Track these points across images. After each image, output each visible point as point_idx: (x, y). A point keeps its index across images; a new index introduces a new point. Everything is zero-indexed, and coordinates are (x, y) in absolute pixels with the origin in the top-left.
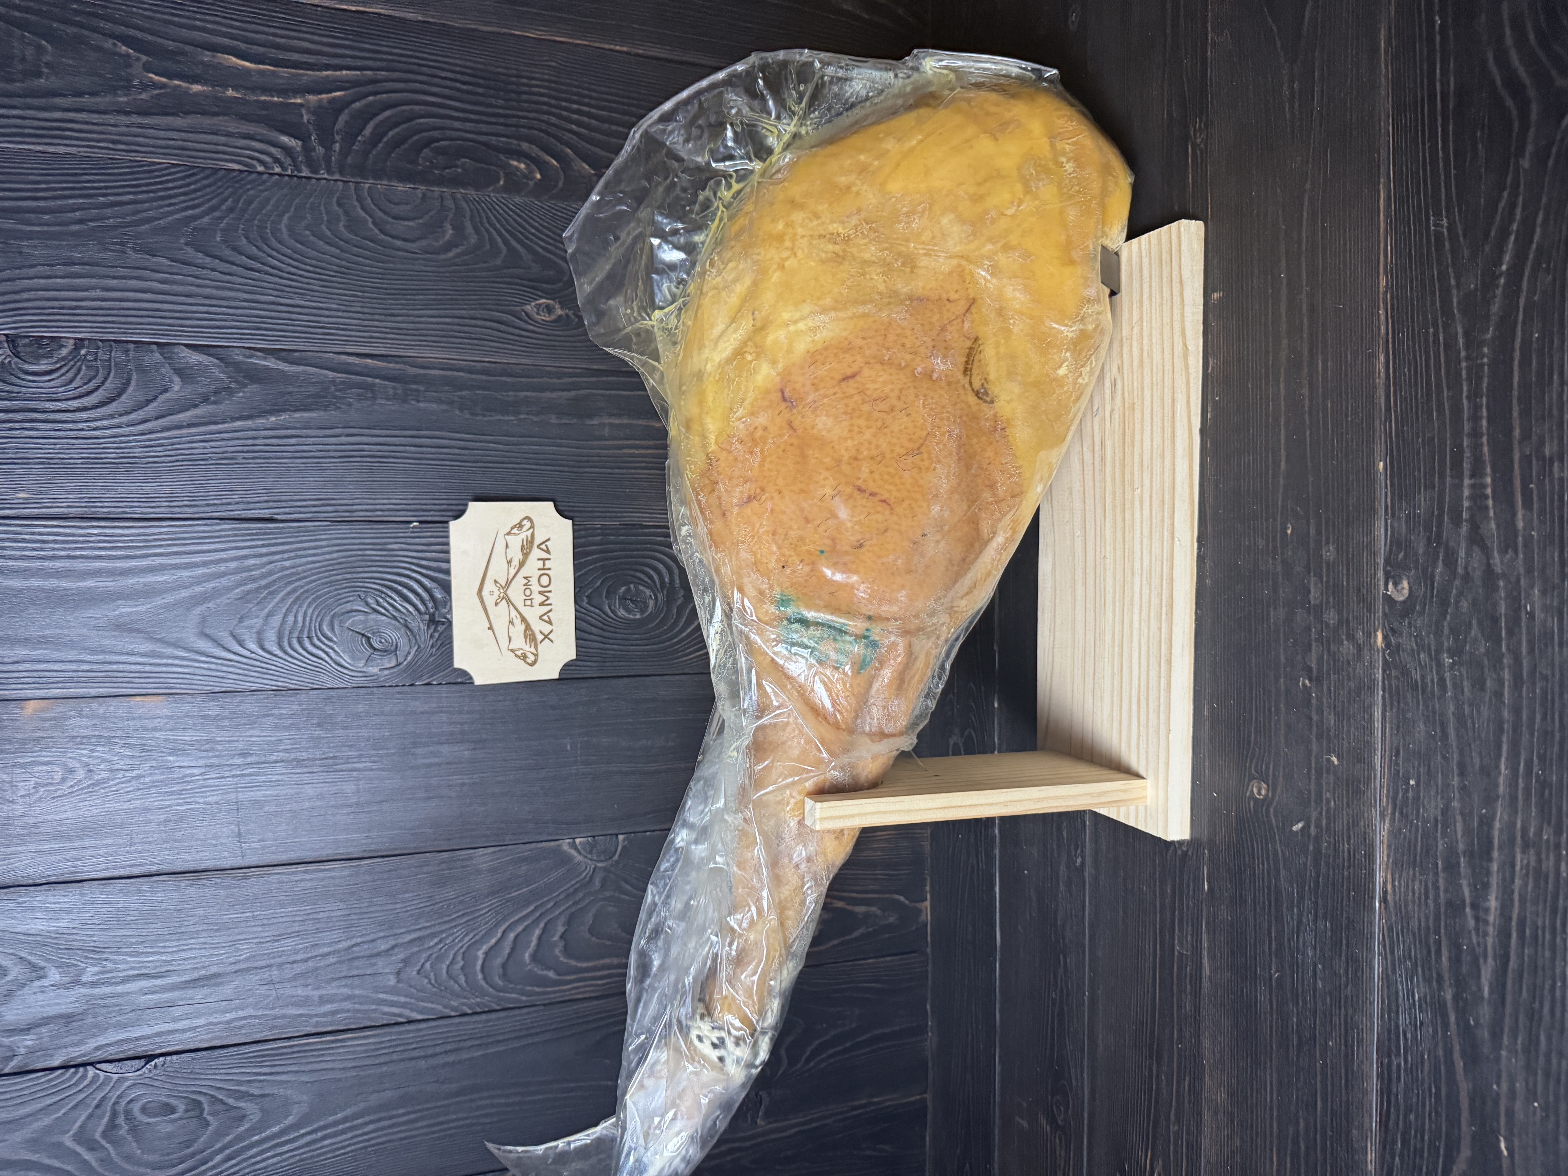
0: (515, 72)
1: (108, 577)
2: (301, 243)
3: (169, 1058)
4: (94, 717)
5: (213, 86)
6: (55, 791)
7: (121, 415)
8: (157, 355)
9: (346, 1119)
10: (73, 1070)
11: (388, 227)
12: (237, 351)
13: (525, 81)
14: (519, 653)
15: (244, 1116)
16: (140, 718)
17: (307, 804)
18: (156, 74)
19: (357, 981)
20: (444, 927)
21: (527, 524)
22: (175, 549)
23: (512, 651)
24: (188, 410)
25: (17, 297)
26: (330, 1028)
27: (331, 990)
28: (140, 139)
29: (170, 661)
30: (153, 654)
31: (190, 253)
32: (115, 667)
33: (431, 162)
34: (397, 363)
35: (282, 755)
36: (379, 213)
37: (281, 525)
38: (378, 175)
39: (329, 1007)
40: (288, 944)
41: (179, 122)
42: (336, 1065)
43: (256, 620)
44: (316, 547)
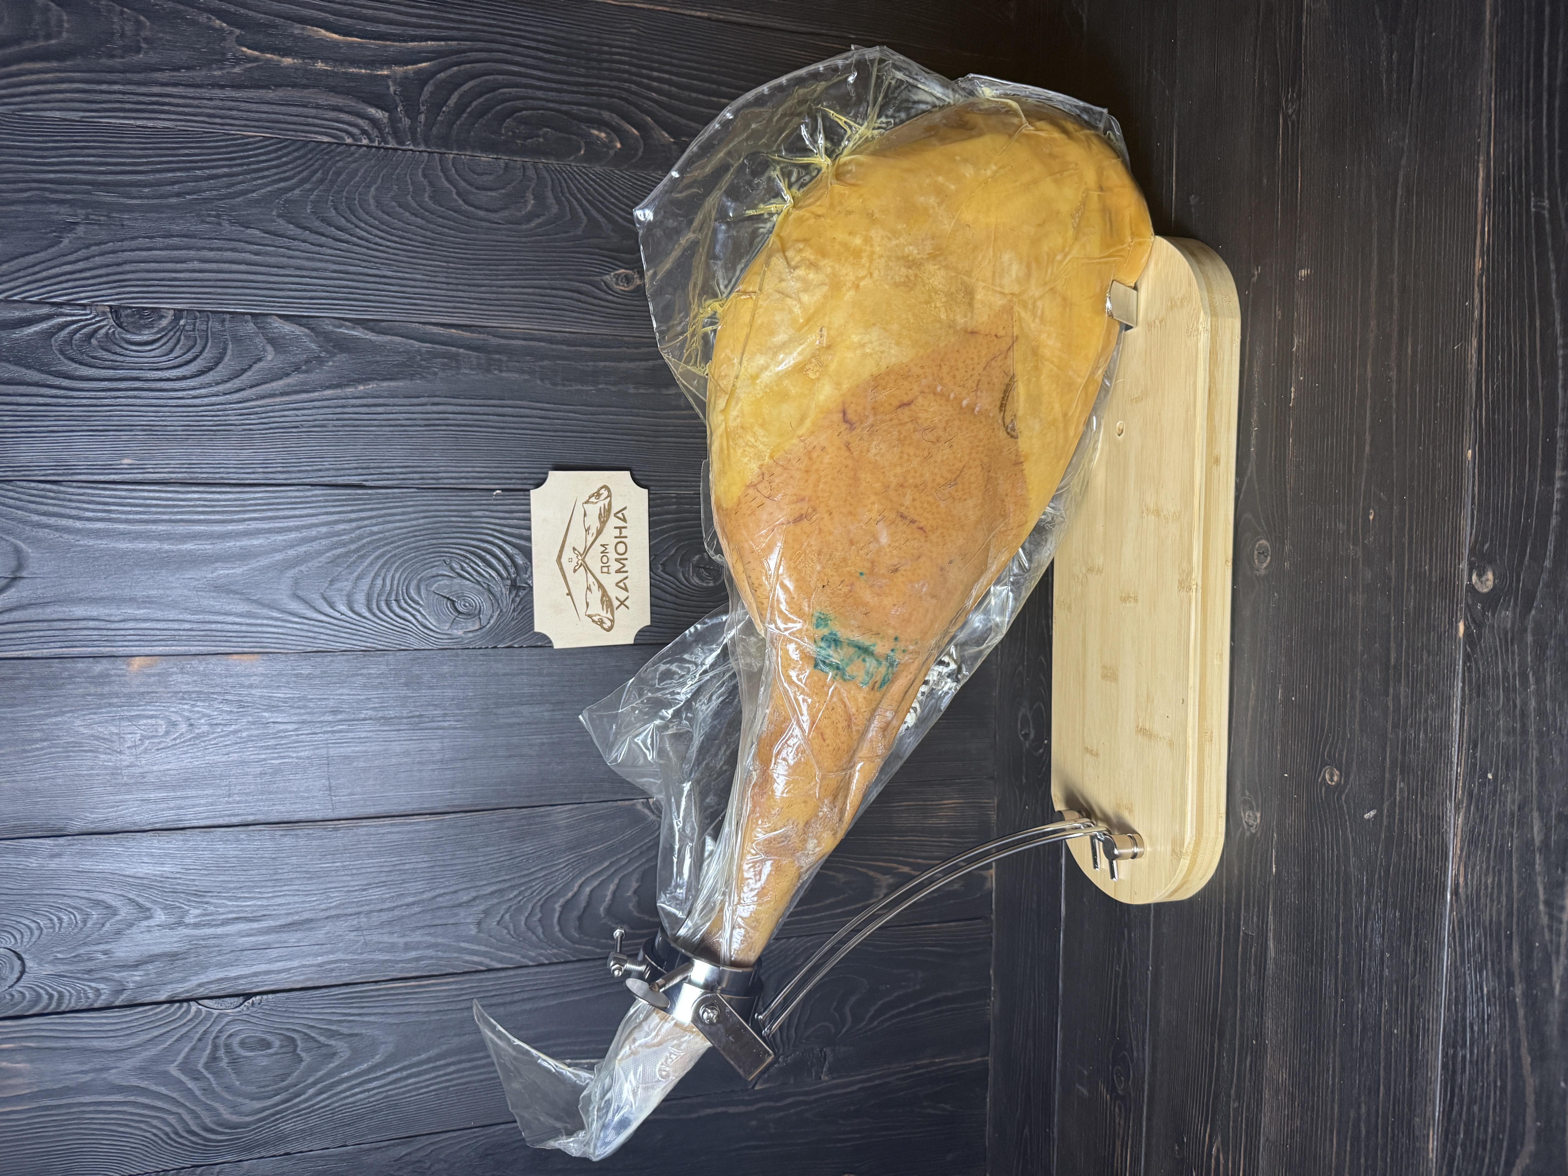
0: (595, 40)
1: (208, 539)
2: (388, 214)
3: (265, 997)
4: (193, 674)
5: (304, 58)
6: (159, 743)
7: (217, 384)
8: (251, 324)
9: (428, 1060)
10: (177, 1005)
11: (471, 197)
12: (327, 321)
13: (606, 48)
14: (596, 618)
15: (334, 1054)
16: (237, 675)
17: (394, 761)
18: (249, 48)
19: (440, 930)
20: (523, 881)
21: (605, 493)
22: (270, 514)
23: (590, 616)
24: (281, 378)
25: (120, 269)
26: (414, 974)
27: (416, 937)
28: (234, 113)
29: (265, 622)
30: (249, 615)
31: (282, 225)
32: (213, 626)
33: (514, 132)
34: (480, 333)
35: (370, 713)
36: (463, 184)
37: (369, 491)
38: (462, 145)
39: (413, 954)
40: (375, 893)
41: (270, 95)
42: (421, 1009)
43: (346, 583)
44: (403, 514)
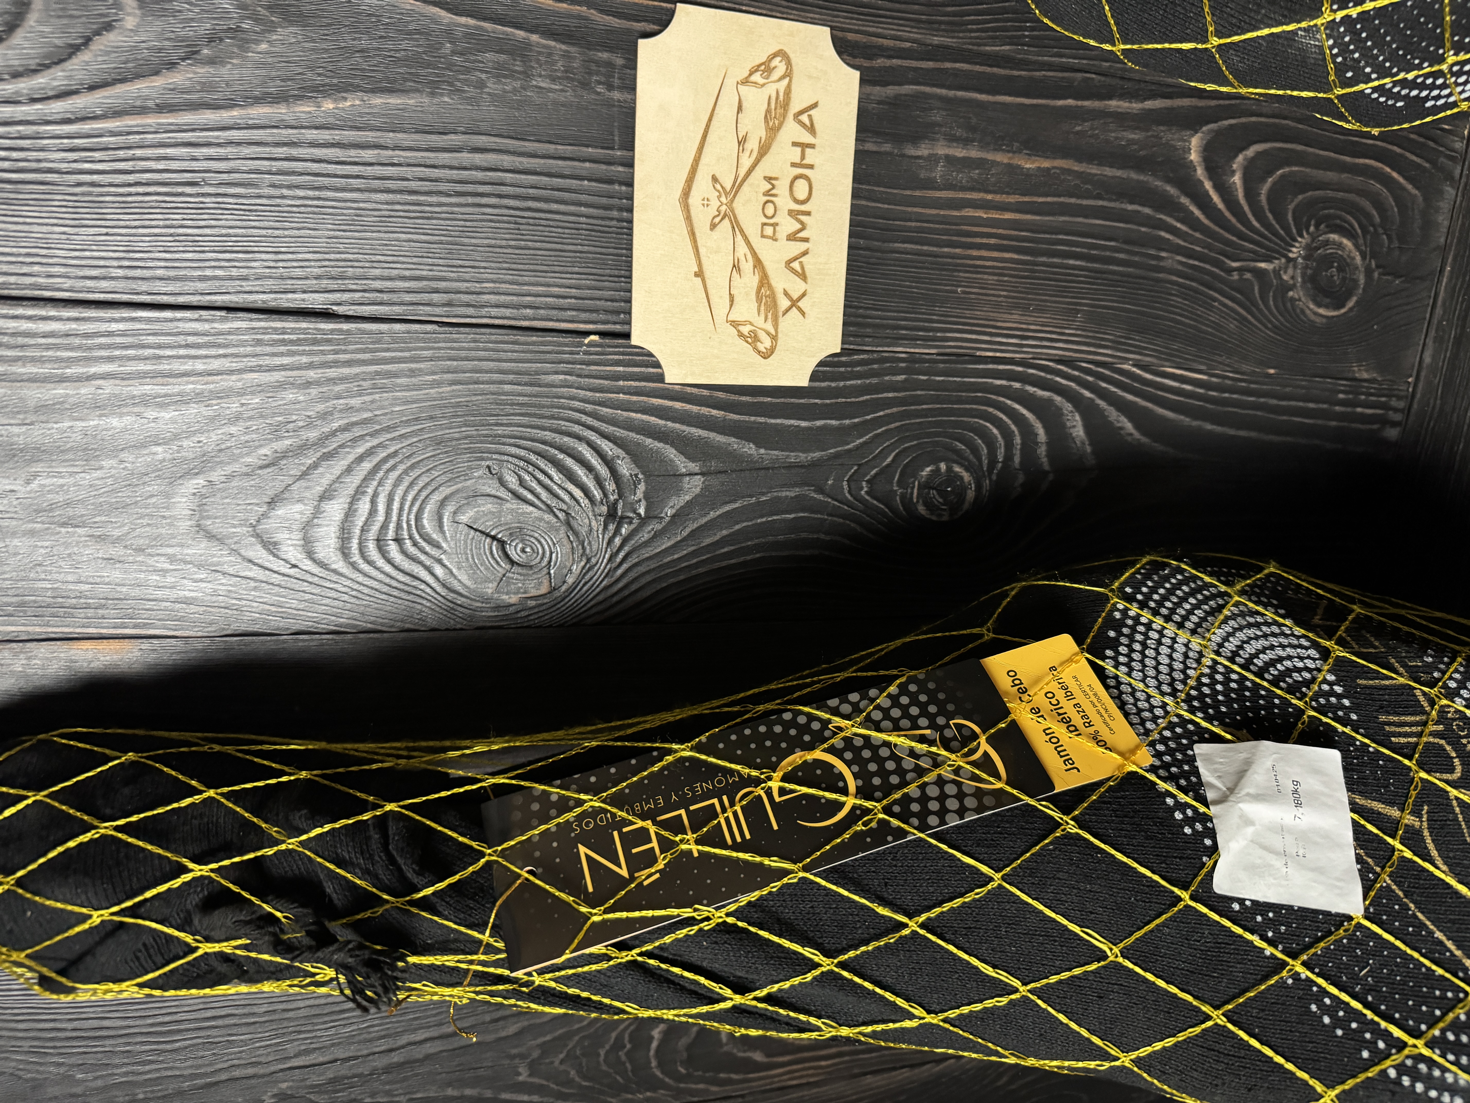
7: (18, 74)
24: (158, 72)
43: (299, 507)
44: (412, 373)
